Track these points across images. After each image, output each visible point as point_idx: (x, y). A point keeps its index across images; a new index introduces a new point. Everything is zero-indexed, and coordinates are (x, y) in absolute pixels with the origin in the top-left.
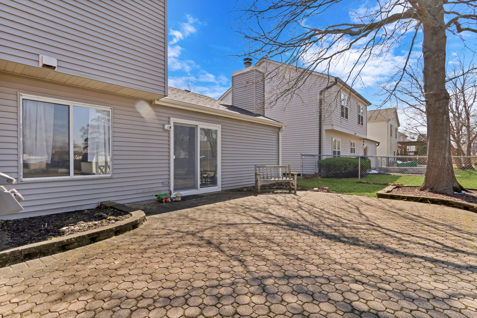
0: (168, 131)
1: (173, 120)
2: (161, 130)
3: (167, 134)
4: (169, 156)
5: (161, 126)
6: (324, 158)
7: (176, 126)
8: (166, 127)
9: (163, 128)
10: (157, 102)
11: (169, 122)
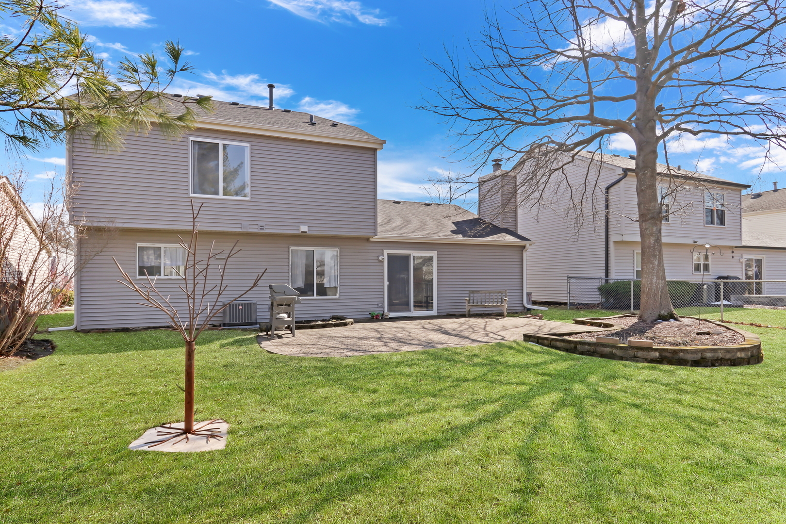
0: (383, 262)
1: (386, 252)
2: (377, 261)
3: (381, 264)
4: (383, 282)
5: (377, 258)
6: (611, 281)
7: (390, 257)
8: (381, 258)
9: (378, 259)
10: (371, 240)
11: (383, 255)
